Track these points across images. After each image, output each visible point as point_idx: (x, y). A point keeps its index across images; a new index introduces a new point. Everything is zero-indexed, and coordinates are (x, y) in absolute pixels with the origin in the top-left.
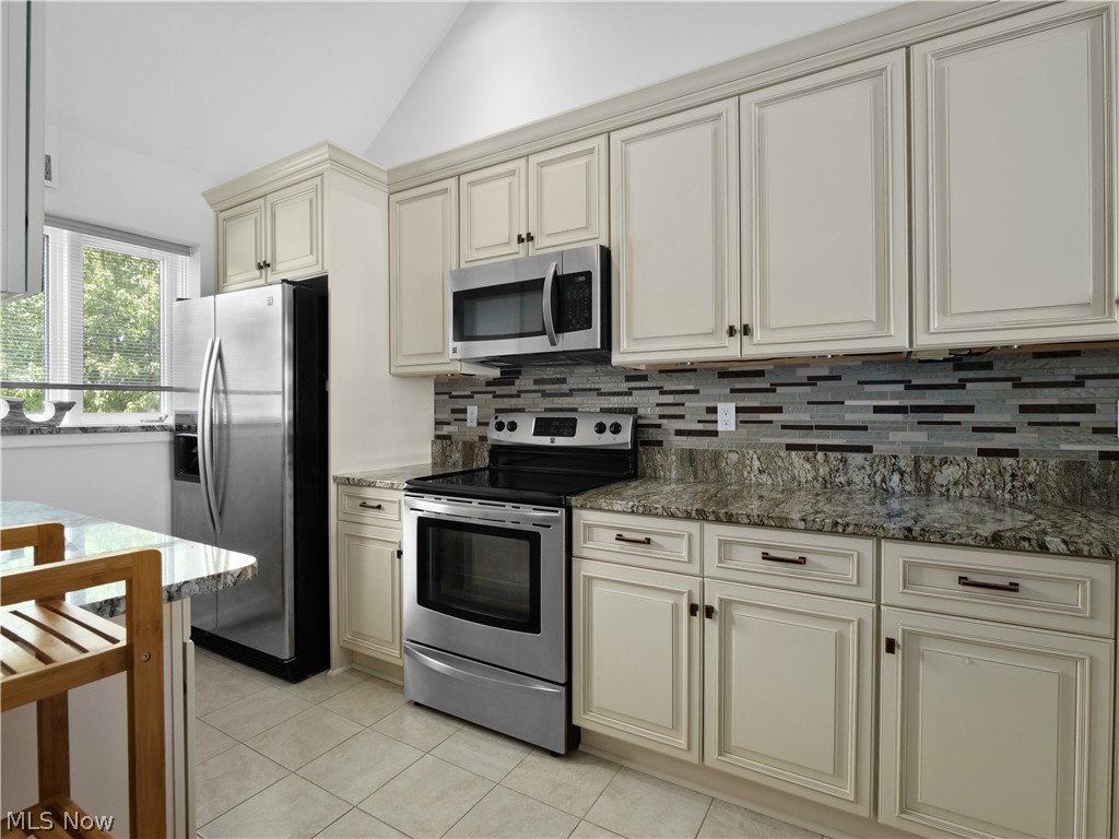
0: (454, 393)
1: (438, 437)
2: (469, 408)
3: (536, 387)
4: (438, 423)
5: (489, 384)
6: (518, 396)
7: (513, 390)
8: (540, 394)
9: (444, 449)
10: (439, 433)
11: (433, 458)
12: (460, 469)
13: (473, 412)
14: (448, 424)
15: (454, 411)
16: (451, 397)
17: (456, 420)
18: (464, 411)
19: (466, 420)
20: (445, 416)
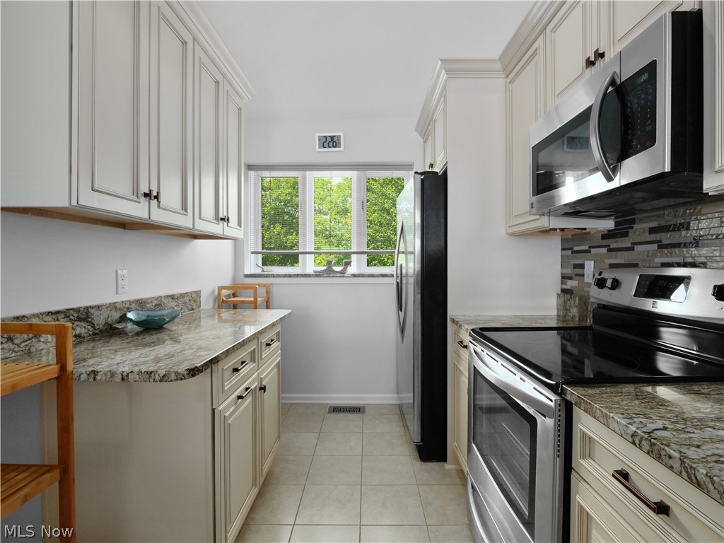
0: (576, 248)
1: (564, 291)
2: (587, 263)
3: (653, 237)
4: (565, 278)
5: (604, 237)
6: (631, 249)
7: (626, 243)
8: (655, 246)
9: (565, 303)
10: (565, 287)
11: (558, 310)
12: (577, 324)
13: (590, 266)
14: (571, 278)
15: (576, 266)
16: (574, 252)
17: (576, 275)
18: (582, 266)
19: (583, 275)
20: (568, 271)
